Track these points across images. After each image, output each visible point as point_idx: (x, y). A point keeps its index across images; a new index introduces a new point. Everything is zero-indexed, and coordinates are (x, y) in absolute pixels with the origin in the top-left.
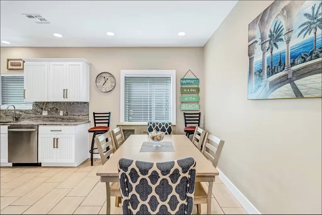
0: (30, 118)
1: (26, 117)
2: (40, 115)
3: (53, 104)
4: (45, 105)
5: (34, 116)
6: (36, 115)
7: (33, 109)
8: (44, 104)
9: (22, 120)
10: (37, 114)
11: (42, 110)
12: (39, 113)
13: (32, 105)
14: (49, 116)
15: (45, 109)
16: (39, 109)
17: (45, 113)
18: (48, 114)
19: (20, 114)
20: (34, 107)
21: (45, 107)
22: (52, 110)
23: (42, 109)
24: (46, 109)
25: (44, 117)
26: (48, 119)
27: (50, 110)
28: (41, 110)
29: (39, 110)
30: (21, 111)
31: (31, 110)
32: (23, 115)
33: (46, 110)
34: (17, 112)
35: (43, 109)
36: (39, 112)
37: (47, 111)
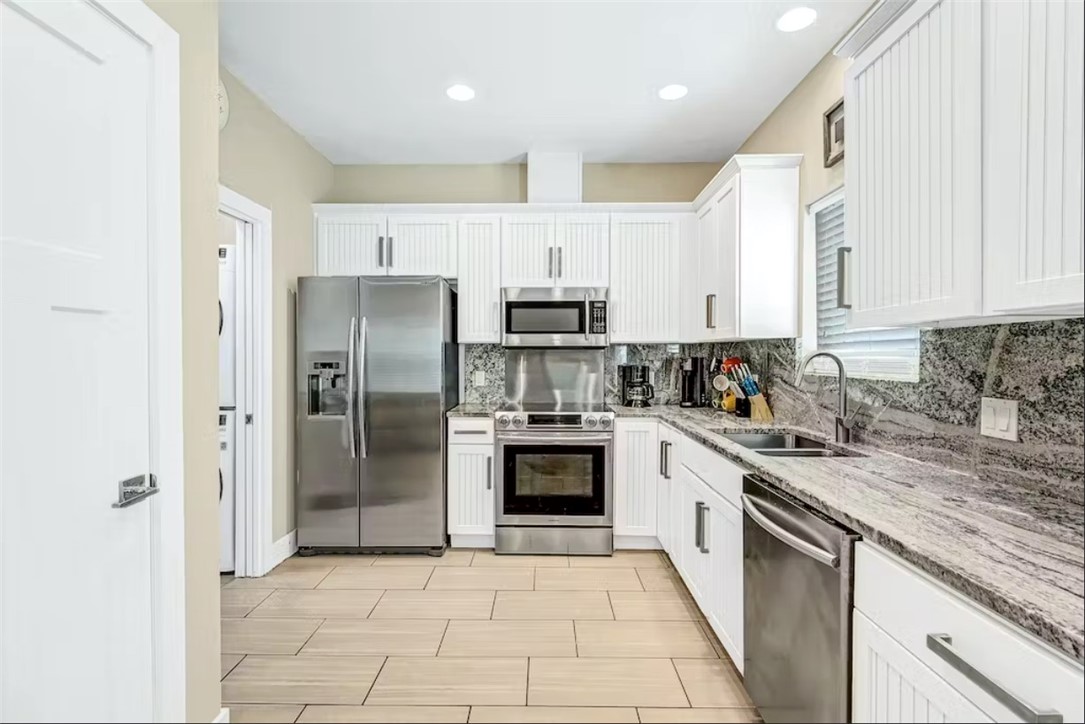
0: (908, 439)
1: (889, 427)
2: (965, 430)
3: (1071, 335)
4: (996, 353)
5: (929, 428)
6: (942, 426)
7: (922, 381)
8: (990, 345)
9: (873, 444)
10: (944, 414)
11: (979, 389)
12: (959, 415)
13: (917, 353)
14: (1034, 449)
15: (999, 382)
16: (956, 384)
17: (999, 421)
18: (1020, 433)
19: (863, 406)
20: (930, 369)
21: (1001, 362)
22: (1055, 394)
23: (977, 379)
24: (1009, 382)
25: (993, 452)
26: (1019, 471)
27: (1037, 395)
28: (972, 389)
29: (958, 388)
30: (870, 388)
31: (914, 387)
32: (880, 414)
33: (1003, 395)
34: (856, 394)
35: (988, 383)
36: (956, 399)
37: (1013, 405)
